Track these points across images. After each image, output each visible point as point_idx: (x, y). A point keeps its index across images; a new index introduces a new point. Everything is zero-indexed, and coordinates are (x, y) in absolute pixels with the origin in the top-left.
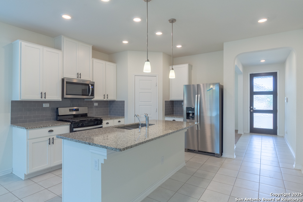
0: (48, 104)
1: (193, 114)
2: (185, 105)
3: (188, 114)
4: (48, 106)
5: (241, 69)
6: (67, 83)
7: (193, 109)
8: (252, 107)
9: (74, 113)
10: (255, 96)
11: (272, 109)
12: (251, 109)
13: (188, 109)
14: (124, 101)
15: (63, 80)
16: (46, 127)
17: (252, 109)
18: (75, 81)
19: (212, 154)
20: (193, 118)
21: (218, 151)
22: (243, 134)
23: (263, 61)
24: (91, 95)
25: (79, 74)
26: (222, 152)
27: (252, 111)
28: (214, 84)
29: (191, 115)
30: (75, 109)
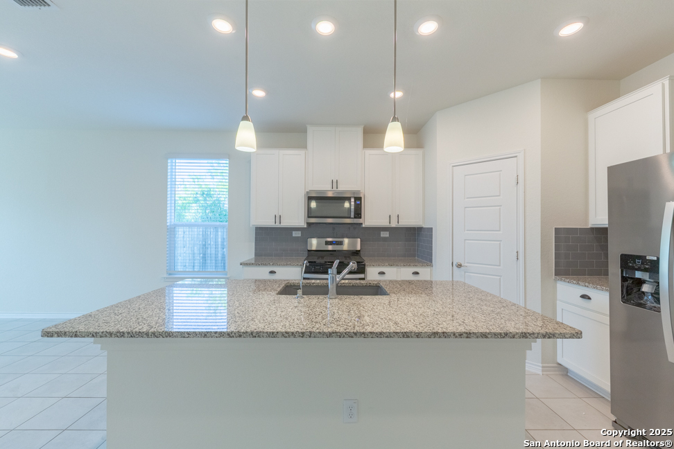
0: (300, 232)
4: (300, 235)
6: (310, 198)
7: (654, 266)
9: (330, 248)
13: (628, 261)
14: (431, 229)
16: (265, 265)
18: (330, 194)
24: (355, 217)
25: (335, 181)
30: (330, 242)
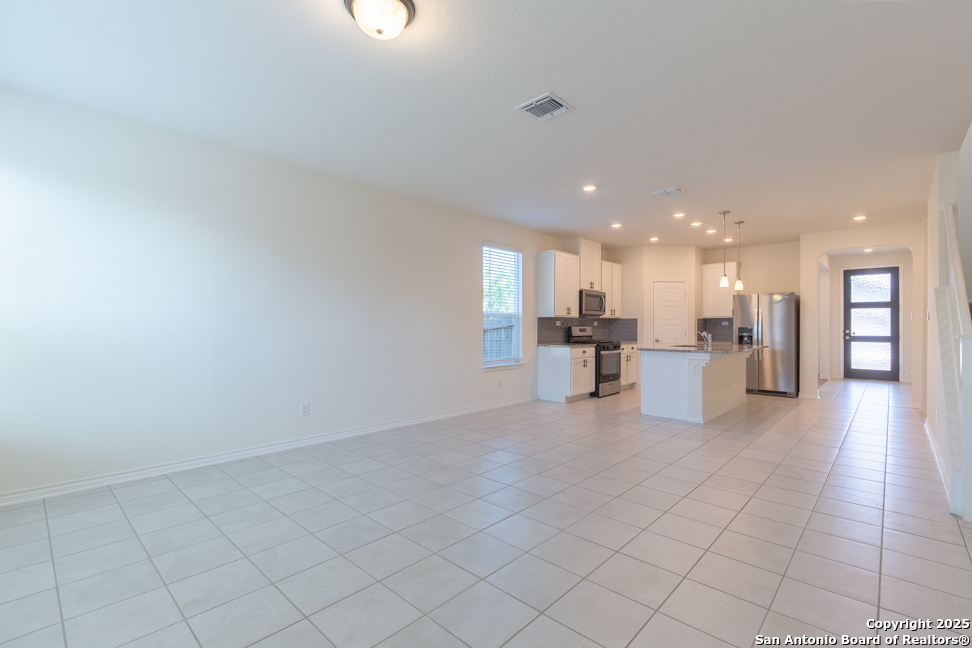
0: (560, 322)
1: (751, 337)
2: (737, 325)
3: (741, 339)
5: (826, 264)
6: (587, 295)
7: (751, 330)
8: (847, 331)
9: (583, 334)
10: (854, 311)
11: (889, 334)
12: (845, 335)
13: (741, 330)
14: (636, 320)
15: (581, 292)
17: (849, 334)
19: (784, 394)
20: (751, 343)
21: (792, 390)
22: (829, 378)
23: (868, 250)
24: (603, 311)
25: (592, 282)
26: (798, 390)
27: (848, 338)
28: (779, 294)
29: (746, 339)
30: (581, 329)
